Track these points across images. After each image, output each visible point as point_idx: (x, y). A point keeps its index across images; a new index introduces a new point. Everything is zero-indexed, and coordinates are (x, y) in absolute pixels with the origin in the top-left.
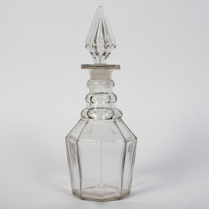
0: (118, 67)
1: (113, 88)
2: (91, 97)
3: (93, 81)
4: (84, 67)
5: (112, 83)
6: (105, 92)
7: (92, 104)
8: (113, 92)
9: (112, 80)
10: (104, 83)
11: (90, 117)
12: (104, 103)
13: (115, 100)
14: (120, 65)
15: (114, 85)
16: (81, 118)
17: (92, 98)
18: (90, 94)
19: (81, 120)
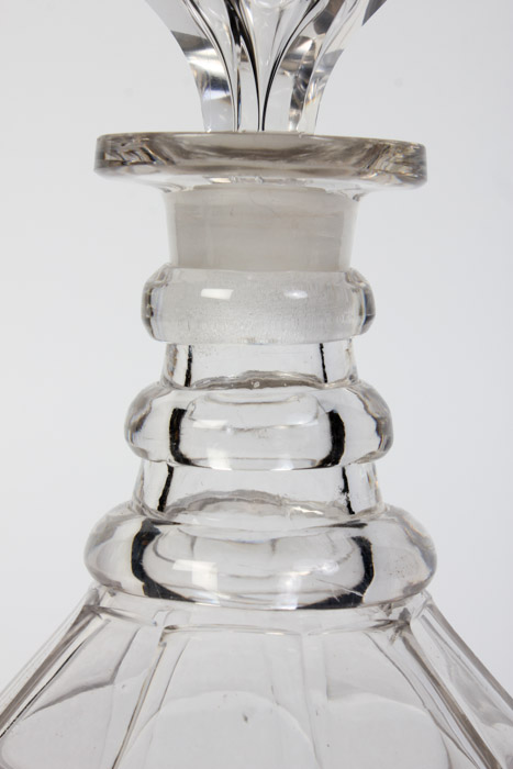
0: (410, 163)
1: (358, 340)
2: (178, 415)
3: (193, 275)
4: (116, 154)
5: (357, 301)
6: (286, 374)
7: (180, 469)
8: (364, 376)
9: (352, 278)
10: (297, 295)
11: (155, 590)
12: (286, 467)
13: (374, 442)
14: (420, 150)
15: (368, 319)
16: (97, 598)
17: (185, 423)
18: (172, 385)
19: (91, 610)
